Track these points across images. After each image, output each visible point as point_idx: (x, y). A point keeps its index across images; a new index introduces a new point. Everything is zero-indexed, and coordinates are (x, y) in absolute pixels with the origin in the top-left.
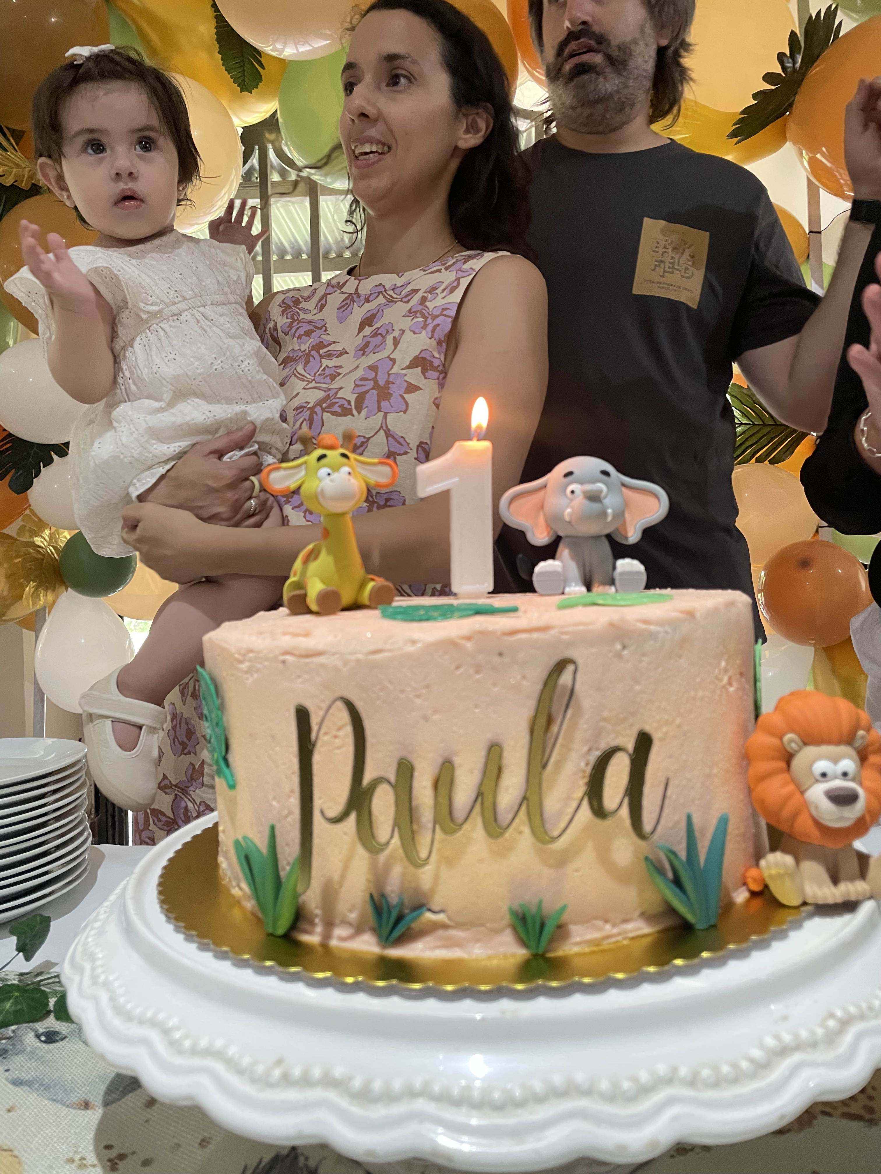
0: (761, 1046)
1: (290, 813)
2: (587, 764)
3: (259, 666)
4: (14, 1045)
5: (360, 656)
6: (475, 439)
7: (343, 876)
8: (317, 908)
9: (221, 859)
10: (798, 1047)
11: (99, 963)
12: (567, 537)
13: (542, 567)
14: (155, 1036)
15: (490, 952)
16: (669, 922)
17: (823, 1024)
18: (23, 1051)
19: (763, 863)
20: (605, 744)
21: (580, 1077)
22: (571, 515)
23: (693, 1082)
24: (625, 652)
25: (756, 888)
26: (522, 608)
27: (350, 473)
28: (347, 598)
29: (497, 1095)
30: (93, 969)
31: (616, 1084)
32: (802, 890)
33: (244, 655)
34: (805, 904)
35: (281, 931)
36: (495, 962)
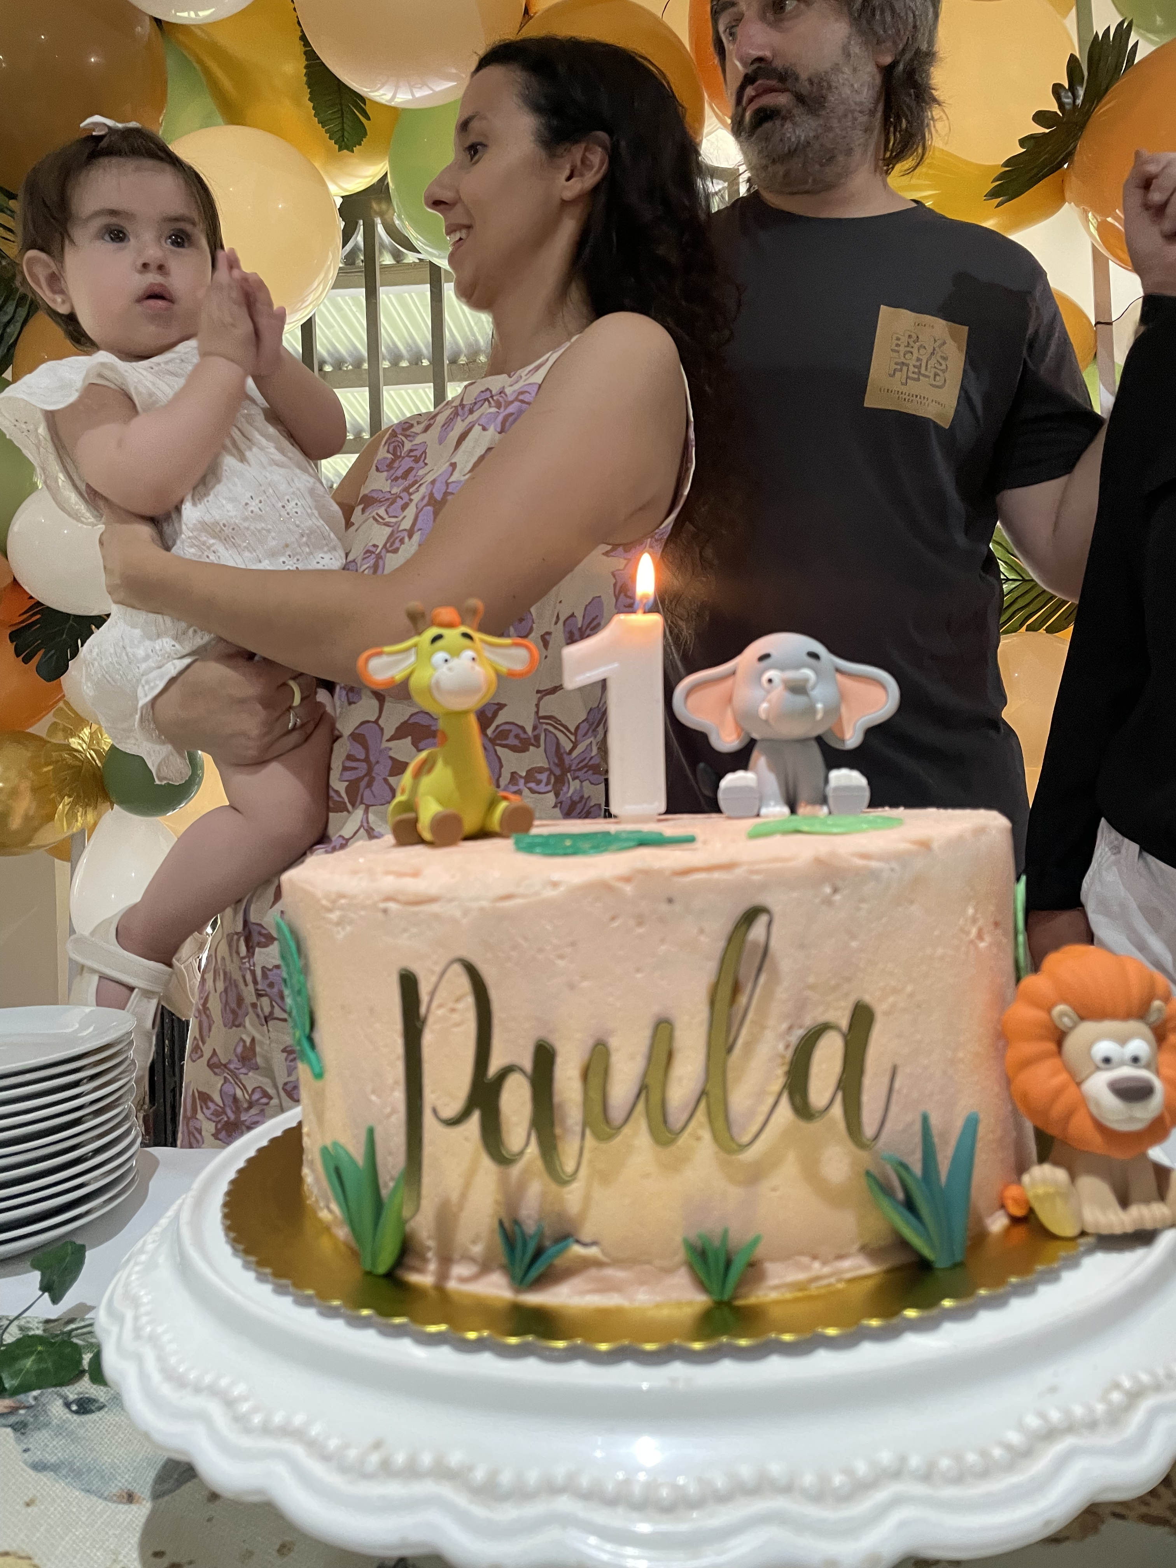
0: (1020, 1427)
1: (394, 1111)
2: (787, 1047)
3: (352, 915)
4: (35, 1417)
5: (484, 903)
6: (640, 611)
7: (463, 1196)
8: (429, 1237)
9: (306, 1171)
10: (1070, 1428)
11: (143, 1310)
12: (763, 740)
13: (731, 780)
14: (215, 1409)
15: (658, 1299)
16: (900, 1258)
17: (1104, 1398)
18: (47, 1425)
19: (1026, 1178)
20: (810, 1020)
21: (776, 1469)
22: (768, 711)
23: (927, 1476)
24: (837, 897)
25: (1018, 1212)
26: (700, 838)
27: (473, 659)
28: (470, 823)
29: (664, 1492)
30: (136, 1318)
31: (824, 1479)
32: (1078, 1215)
33: (334, 902)
34: (1083, 1234)
35: (382, 1268)
36: (665, 1312)
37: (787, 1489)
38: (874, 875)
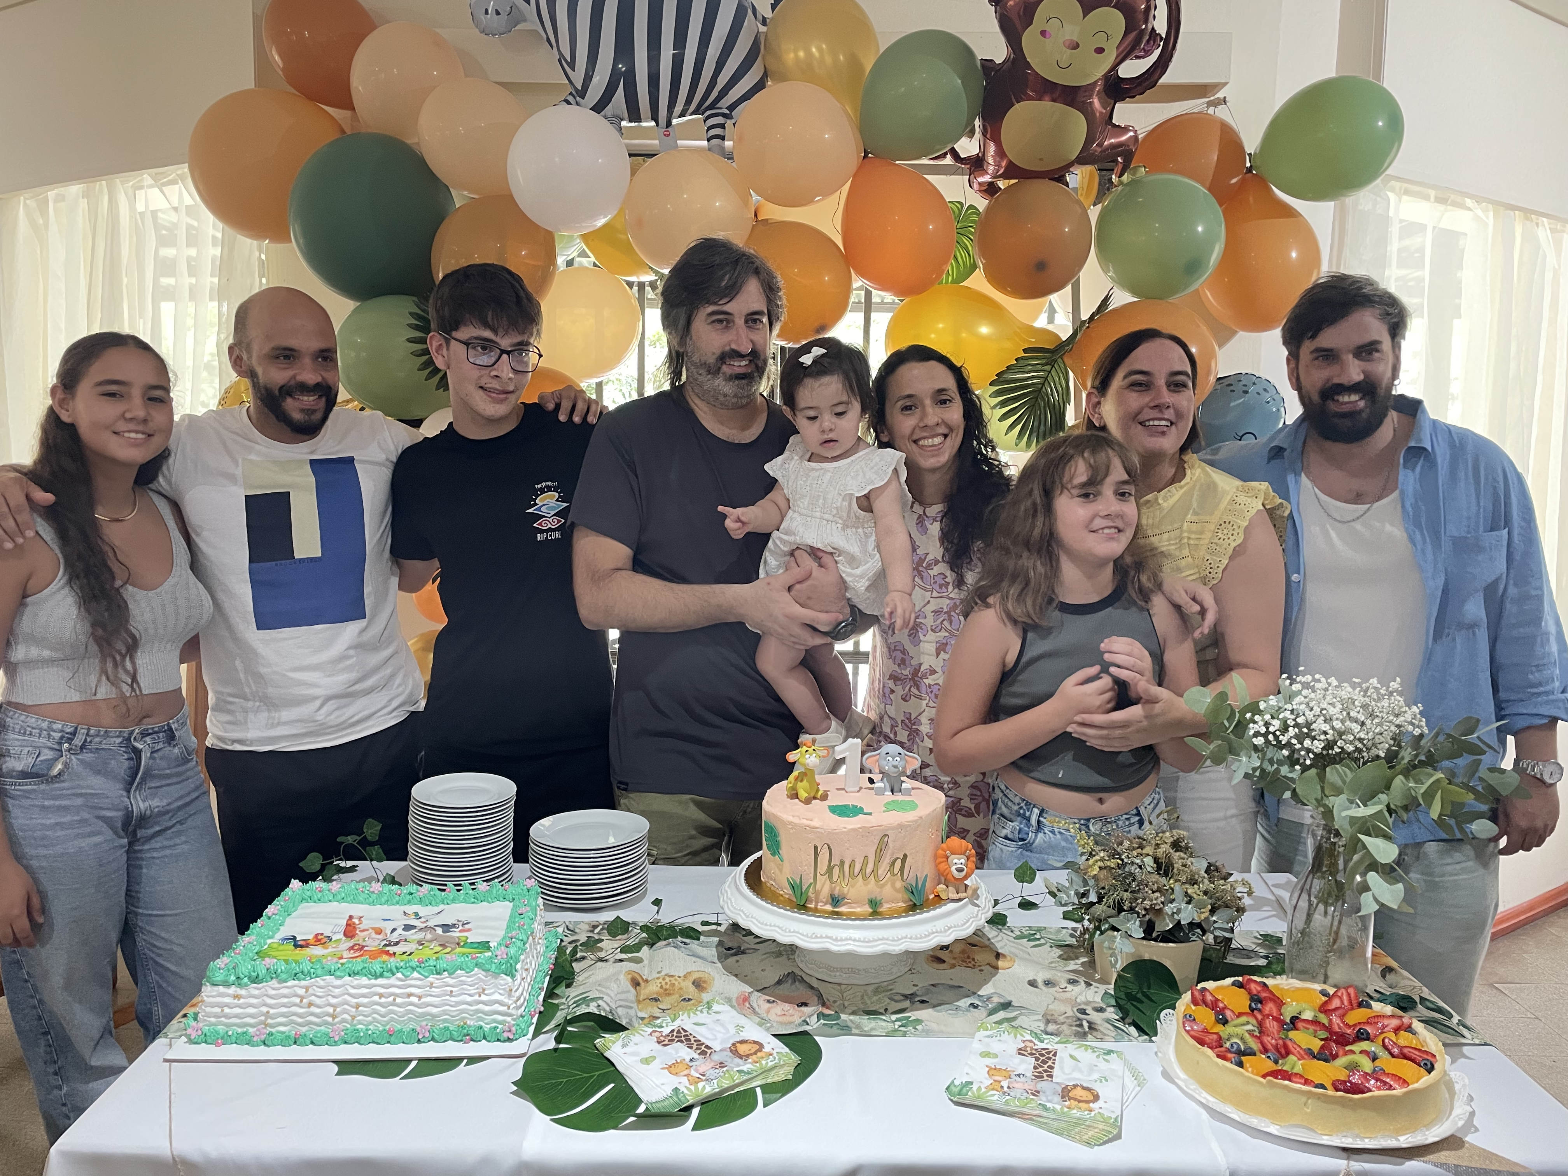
0: (927, 932)
2: (890, 861)
7: (822, 889)
8: (813, 897)
10: (938, 932)
13: (877, 785)
15: (862, 909)
16: (910, 902)
17: (945, 928)
19: (939, 886)
20: (895, 857)
22: (888, 769)
32: (948, 895)
35: (800, 901)
36: (864, 912)
37: (887, 939)
38: (910, 826)
